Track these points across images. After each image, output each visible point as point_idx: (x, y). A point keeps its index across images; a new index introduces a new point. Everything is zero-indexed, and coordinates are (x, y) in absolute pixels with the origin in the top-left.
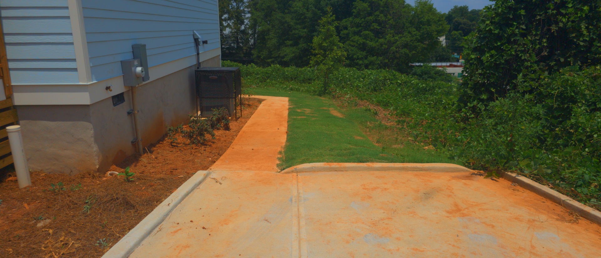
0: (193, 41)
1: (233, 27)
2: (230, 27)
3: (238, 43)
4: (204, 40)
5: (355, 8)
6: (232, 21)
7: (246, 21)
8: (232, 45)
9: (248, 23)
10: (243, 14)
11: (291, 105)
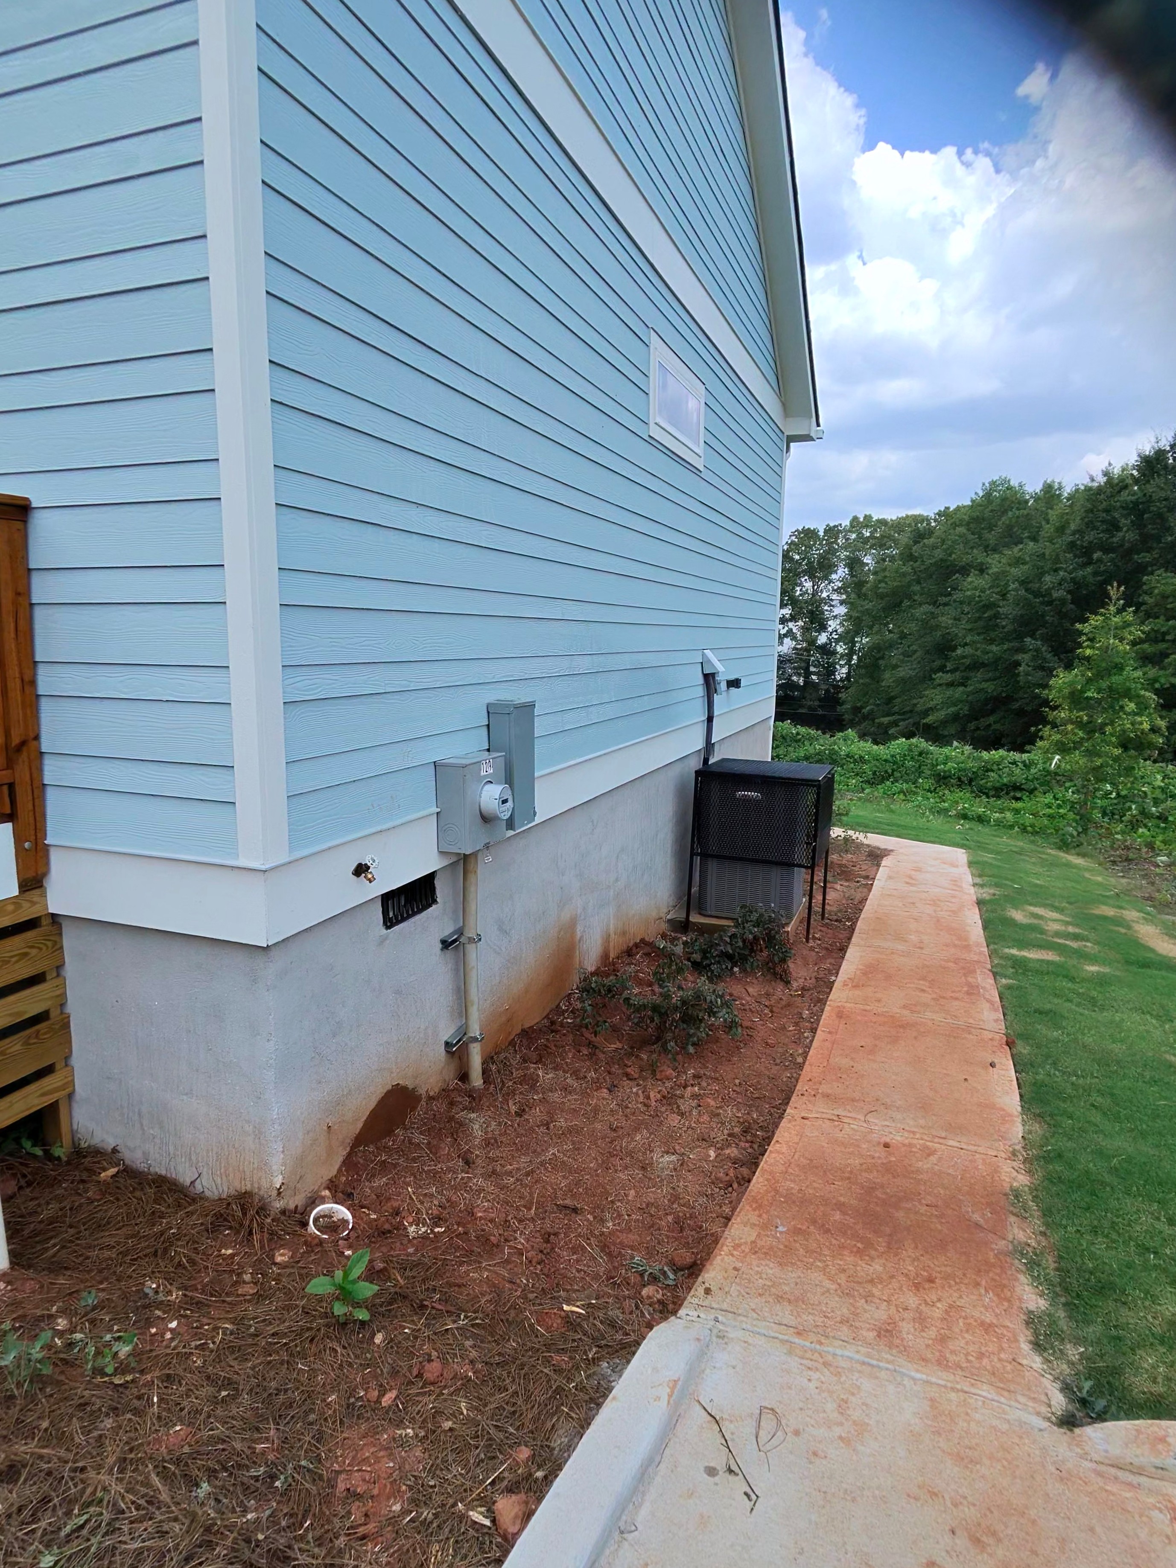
0: (701, 680)
1: (800, 638)
2: (794, 638)
3: (808, 674)
4: (732, 677)
5: (1149, 593)
6: (800, 623)
7: (832, 625)
8: (795, 678)
9: (838, 627)
10: (826, 608)
11: (982, 886)
